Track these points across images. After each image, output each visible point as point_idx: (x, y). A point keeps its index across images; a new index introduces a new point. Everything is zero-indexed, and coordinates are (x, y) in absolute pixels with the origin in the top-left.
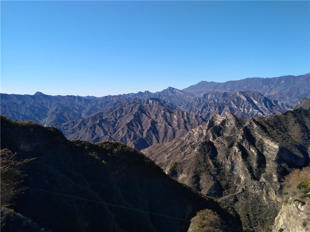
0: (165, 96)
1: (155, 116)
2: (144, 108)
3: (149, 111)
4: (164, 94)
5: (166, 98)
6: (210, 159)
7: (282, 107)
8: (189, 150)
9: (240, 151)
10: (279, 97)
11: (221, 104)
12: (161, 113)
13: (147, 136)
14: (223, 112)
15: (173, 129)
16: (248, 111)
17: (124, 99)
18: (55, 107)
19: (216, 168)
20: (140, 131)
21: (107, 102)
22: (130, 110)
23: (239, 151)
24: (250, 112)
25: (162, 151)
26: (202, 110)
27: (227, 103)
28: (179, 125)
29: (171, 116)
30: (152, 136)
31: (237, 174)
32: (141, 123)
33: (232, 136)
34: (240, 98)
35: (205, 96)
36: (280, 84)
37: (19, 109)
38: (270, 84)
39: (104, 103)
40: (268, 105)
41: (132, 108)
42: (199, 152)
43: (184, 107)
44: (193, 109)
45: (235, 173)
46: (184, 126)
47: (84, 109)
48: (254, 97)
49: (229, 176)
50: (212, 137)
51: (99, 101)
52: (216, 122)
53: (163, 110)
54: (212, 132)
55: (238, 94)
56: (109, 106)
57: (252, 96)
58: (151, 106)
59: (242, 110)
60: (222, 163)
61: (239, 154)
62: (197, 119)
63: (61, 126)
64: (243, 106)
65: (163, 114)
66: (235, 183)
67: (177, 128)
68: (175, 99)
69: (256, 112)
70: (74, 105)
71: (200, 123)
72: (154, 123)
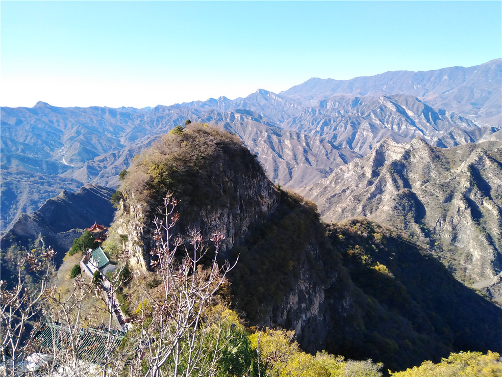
1: (253, 142)
3: (242, 134)
4: (251, 102)
5: (257, 109)
6: (415, 222)
7: (452, 121)
9: (468, 207)
10: (441, 103)
11: (354, 118)
12: (263, 137)
14: (360, 132)
15: (288, 164)
16: (399, 128)
18: (75, 129)
19: (428, 239)
21: (159, 117)
23: (466, 209)
24: (403, 130)
26: (322, 129)
27: (364, 116)
28: (295, 156)
29: (280, 142)
31: (462, 246)
33: (449, 182)
34: (386, 107)
35: (323, 104)
36: (440, 81)
37: (13, 134)
38: (425, 82)
39: (155, 119)
42: (395, 211)
43: (288, 123)
45: (459, 245)
47: (123, 130)
48: (407, 105)
49: (450, 250)
51: (146, 116)
52: (386, 154)
53: (266, 132)
54: (390, 173)
55: (381, 100)
56: (164, 124)
57: (404, 103)
59: (389, 126)
60: (435, 228)
61: (466, 213)
62: (323, 145)
63: (94, 162)
64: (390, 120)
65: (267, 138)
66: (462, 262)
67: (293, 162)
69: (412, 130)
70: (104, 123)
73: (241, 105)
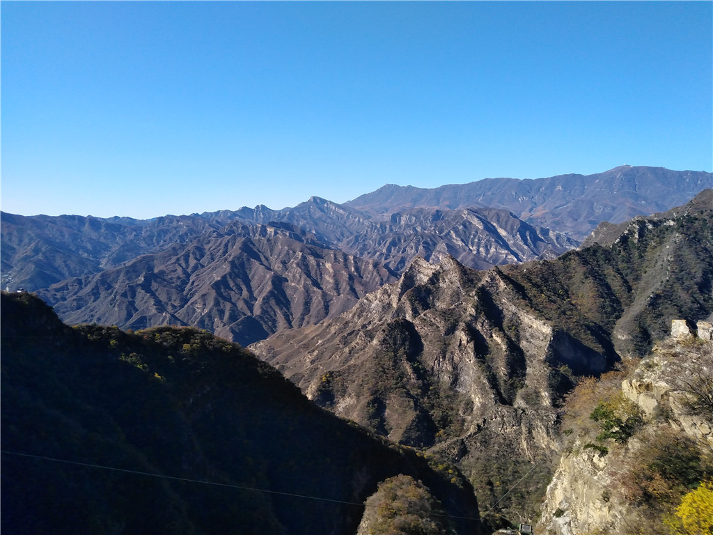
0: (305, 218)
1: (281, 265)
2: (254, 245)
3: (268, 254)
4: (302, 213)
5: (307, 223)
6: (407, 360)
7: (558, 243)
8: (360, 342)
9: (471, 340)
10: (552, 220)
11: (429, 237)
12: (296, 258)
13: (264, 312)
14: (434, 255)
15: (324, 295)
17: (207, 225)
18: (33, 244)
19: (420, 382)
20: (246, 302)
21: (162, 230)
22: (221, 251)
23: (468, 342)
24: (492, 254)
25: (300, 347)
26: (389, 250)
27: (442, 235)
28: (338, 285)
29: (318, 265)
30: (274, 311)
31: (464, 392)
32: (247, 282)
33: (454, 309)
34: (470, 223)
35: (395, 218)
36: (552, 192)
38: (533, 193)
39: (156, 233)
40: (528, 238)
41: (226, 245)
42: (384, 346)
43: (348, 243)
44: (368, 247)
45: (461, 390)
46: (348, 288)
47: (107, 248)
48: (498, 221)
49: (448, 397)
50: (411, 312)
51: (144, 230)
52: (418, 278)
53: (301, 252)
54: (410, 300)
56: (168, 240)
57: (495, 218)
58: (273, 242)
60: (433, 368)
61: (469, 347)
62: (377, 270)
63: (48, 291)
64: (476, 240)
65: (300, 260)
66: (460, 412)
67: (333, 293)
68: (327, 226)
69: (503, 254)
70: (81, 238)
71: (385, 279)
72: (279, 282)
73: (285, 218)
